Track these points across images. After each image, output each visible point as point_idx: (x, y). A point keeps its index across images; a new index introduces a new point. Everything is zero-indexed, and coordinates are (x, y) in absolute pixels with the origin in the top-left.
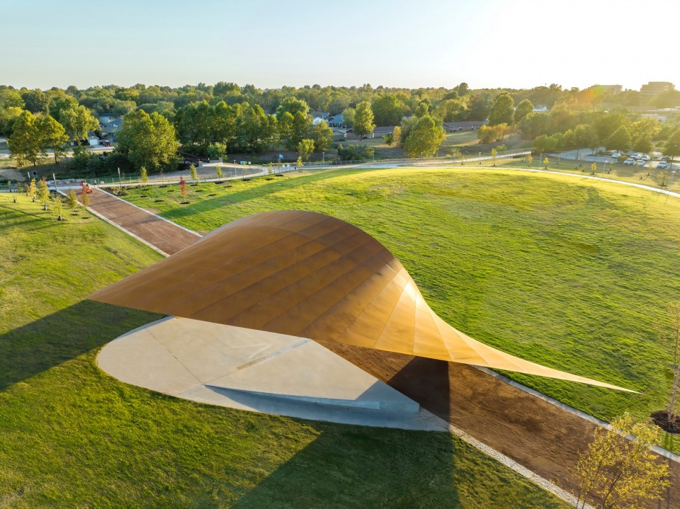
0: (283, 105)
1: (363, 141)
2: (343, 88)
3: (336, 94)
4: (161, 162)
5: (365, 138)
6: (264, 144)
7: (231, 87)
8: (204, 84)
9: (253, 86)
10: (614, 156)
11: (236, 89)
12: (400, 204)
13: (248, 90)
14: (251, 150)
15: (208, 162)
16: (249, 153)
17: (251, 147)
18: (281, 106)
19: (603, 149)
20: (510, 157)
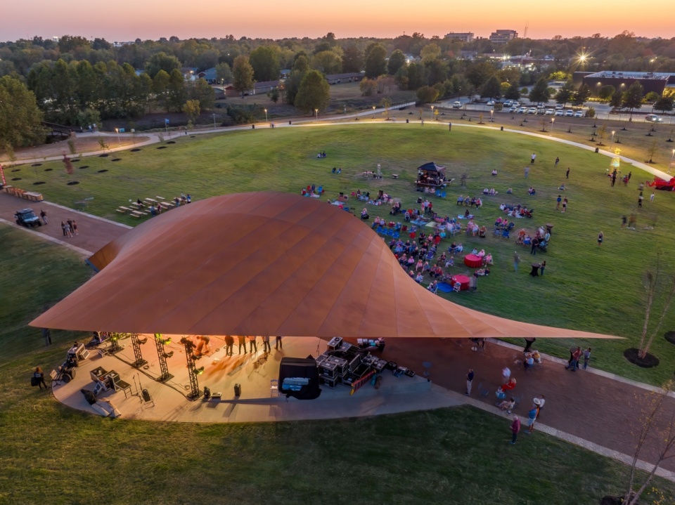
0: (152, 62)
1: (246, 98)
2: (204, 39)
3: (202, 47)
4: (25, 136)
5: (246, 95)
6: (140, 107)
7: (79, 41)
8: (41, 38)
9: (103, 39)
10: (489, 103)
11: (86, 44)
12: (316, 167)
13: (98, 44)
14: (126, 114)
15: (81, 132)
16: (124, 118)
17: (125, 111)
18: (148, 63)
19: (478, 97)
20: (397, 109)
